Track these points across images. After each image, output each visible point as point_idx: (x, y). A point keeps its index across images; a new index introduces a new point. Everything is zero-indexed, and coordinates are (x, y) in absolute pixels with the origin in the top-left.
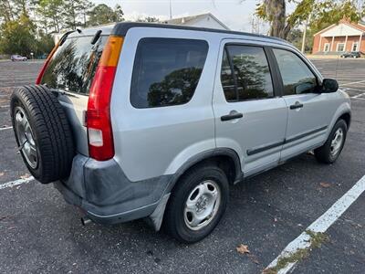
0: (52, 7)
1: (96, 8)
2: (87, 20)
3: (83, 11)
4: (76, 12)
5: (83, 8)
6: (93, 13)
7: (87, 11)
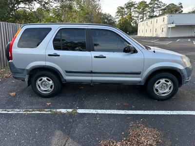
0: (143, 9)
1: (167, 6)
2: (160, 13)
3: (159, 9)
4: (155, 10)
5: (160, 7)
6: (164, 9)
7: (161, 8)
